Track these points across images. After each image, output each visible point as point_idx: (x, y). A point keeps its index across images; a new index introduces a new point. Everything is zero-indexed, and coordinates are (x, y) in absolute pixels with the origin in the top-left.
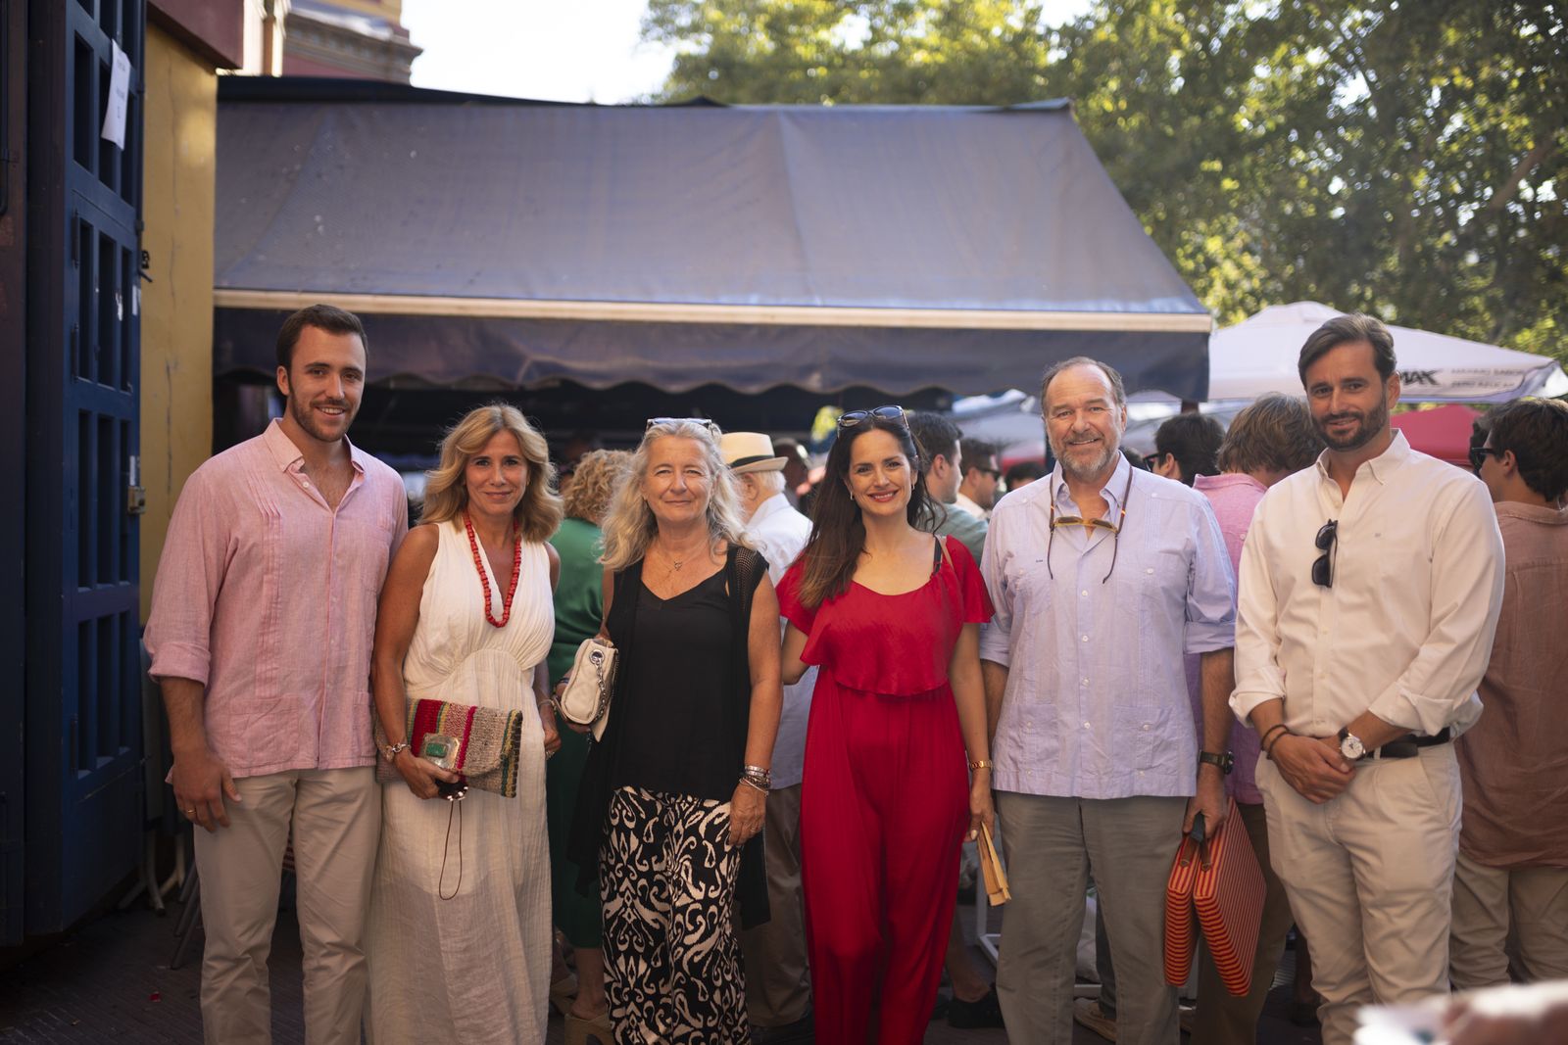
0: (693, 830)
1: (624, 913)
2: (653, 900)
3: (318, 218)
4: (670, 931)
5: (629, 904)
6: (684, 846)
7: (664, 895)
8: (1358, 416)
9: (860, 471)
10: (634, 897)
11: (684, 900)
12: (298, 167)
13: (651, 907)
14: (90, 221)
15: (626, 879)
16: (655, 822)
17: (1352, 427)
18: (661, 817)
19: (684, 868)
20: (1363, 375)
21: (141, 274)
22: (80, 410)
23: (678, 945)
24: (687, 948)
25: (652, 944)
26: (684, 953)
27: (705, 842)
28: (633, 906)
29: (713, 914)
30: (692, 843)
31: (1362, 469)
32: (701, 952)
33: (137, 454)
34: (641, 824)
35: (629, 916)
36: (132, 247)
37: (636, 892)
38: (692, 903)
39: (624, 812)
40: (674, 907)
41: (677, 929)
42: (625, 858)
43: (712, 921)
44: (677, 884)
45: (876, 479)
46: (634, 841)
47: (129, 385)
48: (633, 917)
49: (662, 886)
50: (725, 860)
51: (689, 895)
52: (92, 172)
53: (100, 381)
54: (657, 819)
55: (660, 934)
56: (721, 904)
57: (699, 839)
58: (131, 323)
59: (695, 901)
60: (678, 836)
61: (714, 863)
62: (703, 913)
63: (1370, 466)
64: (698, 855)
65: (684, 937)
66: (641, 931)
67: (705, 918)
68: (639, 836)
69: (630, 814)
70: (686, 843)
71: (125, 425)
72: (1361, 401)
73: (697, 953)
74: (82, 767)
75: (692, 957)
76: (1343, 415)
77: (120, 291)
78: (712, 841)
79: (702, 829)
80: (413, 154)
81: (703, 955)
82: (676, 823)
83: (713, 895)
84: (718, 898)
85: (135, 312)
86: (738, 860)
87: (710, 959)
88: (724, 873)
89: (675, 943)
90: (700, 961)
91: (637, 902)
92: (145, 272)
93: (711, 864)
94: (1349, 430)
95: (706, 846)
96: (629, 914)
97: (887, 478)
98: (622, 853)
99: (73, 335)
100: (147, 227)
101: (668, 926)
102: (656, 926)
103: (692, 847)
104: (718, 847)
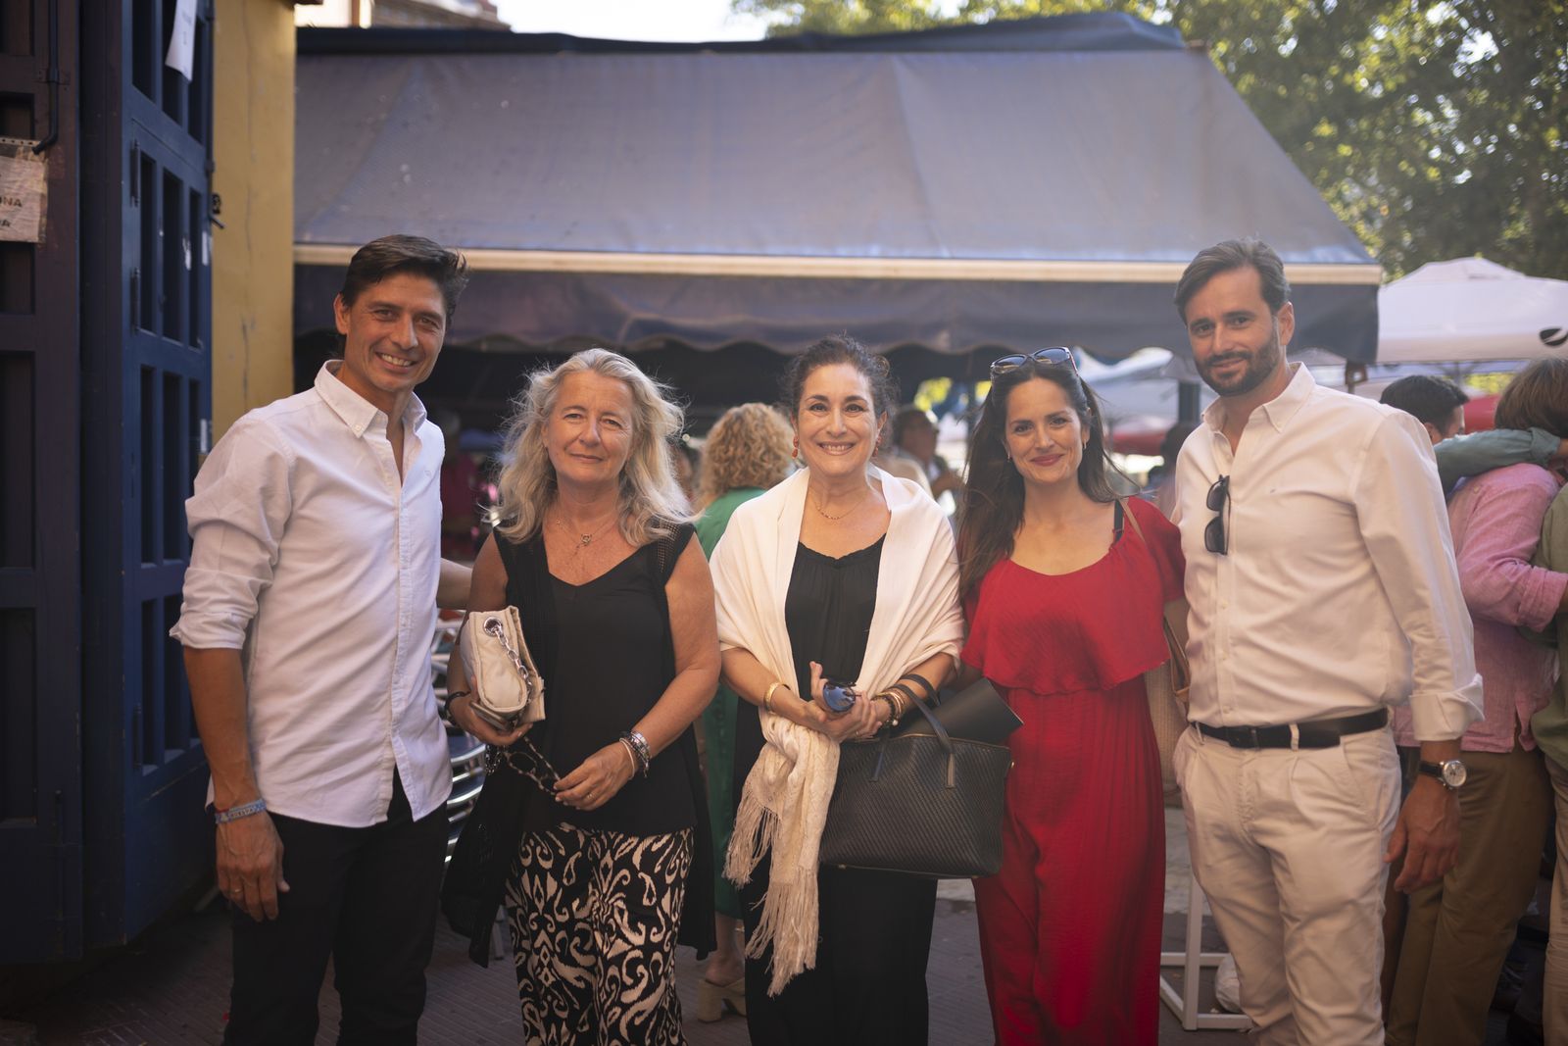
0: (626, 861)
1: (540, 974)
2: (574, 953)
3: (404, 168)
4: (600, 990)
5: (545, 962)
6: (614, 883)
7: (587, 947)
8: (1245, 356)
9: (1017, 430)
10: (553, 953)
11: (620, 946)
12: (383, 116)
13: (573, 963)
14: (151, 154)
15: (543, 932)
16: (577, 859)
17: (1240, 368)
18: (584, 851)
19: (616, 910)
20: (1248, 307)
21: (212, 220)
22: (142, 365)
23: (613, 1004)
24: (626, 1007)
25: (577, 1007)
26: (622, 1014)
27: (641, 875)
28: (550, 965)
29: (657, 962)
30: (625, 877)
31: (1256, 414)
32: (643, 1011)
33: (209, 418)
34: (559, 862)
35: (547, 978)
36: (202, 190)
37: (554, 947)
38: (630, 950)
39: (538, 850)
40: (604, 958)
41: (610, 985)
42: (540, 906)
43: (655, 972)
44: (606, 929)
45: (1037, 440)
46: (552, 885)
47: (199, 341)
48: (552, 979)
49: (585, 936)
50: (668, 895)
51: (626, 940)
52: (154, 102)
53: (165, 335)
54: (579, 854)
55: (586, 995)
56: (666, 949)
57: (633, 871)
58: (200, 276)
59: (634, 948)
60: (606, 870)
61: (654, 900)
62: (645, 961)
63: (1265, 410)
64: (633, 892)
65: (620, 994)
66: (561, 991)
67: (647, 968)
68: (558, 878)
69: (546, 852)
70: (617, 879)
71: (194, 386)
72: (1246, 337)
73: (639, 1014)
74: (148, 761)
75: (633, 1019)
76: (1228, 355)
77: (188, 236)
78: (650, 873)
79: (637, 859)
80: (504, 104)
81: (645, 1015)
82: (603, 855)
83: (655, 939)
84: (662, 942)
85: (205, 260)
86: (683, 893)
87: (654, 1019)
88: (667, 910)
89: (608, 1003)
90: (642, 1023)
91: (556, 959)
92: (217, 218)
93: (651, 901)
94: (1238, 371)
95: (643, 879)
96: (546, 976)
97: (1051, 439)
98: (536, 901)
99: (133, 281)
100: (217, 167)
101: (597, 983)
102: (581, 985)
103: (625, 883)
104: (659, 879)
